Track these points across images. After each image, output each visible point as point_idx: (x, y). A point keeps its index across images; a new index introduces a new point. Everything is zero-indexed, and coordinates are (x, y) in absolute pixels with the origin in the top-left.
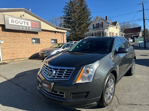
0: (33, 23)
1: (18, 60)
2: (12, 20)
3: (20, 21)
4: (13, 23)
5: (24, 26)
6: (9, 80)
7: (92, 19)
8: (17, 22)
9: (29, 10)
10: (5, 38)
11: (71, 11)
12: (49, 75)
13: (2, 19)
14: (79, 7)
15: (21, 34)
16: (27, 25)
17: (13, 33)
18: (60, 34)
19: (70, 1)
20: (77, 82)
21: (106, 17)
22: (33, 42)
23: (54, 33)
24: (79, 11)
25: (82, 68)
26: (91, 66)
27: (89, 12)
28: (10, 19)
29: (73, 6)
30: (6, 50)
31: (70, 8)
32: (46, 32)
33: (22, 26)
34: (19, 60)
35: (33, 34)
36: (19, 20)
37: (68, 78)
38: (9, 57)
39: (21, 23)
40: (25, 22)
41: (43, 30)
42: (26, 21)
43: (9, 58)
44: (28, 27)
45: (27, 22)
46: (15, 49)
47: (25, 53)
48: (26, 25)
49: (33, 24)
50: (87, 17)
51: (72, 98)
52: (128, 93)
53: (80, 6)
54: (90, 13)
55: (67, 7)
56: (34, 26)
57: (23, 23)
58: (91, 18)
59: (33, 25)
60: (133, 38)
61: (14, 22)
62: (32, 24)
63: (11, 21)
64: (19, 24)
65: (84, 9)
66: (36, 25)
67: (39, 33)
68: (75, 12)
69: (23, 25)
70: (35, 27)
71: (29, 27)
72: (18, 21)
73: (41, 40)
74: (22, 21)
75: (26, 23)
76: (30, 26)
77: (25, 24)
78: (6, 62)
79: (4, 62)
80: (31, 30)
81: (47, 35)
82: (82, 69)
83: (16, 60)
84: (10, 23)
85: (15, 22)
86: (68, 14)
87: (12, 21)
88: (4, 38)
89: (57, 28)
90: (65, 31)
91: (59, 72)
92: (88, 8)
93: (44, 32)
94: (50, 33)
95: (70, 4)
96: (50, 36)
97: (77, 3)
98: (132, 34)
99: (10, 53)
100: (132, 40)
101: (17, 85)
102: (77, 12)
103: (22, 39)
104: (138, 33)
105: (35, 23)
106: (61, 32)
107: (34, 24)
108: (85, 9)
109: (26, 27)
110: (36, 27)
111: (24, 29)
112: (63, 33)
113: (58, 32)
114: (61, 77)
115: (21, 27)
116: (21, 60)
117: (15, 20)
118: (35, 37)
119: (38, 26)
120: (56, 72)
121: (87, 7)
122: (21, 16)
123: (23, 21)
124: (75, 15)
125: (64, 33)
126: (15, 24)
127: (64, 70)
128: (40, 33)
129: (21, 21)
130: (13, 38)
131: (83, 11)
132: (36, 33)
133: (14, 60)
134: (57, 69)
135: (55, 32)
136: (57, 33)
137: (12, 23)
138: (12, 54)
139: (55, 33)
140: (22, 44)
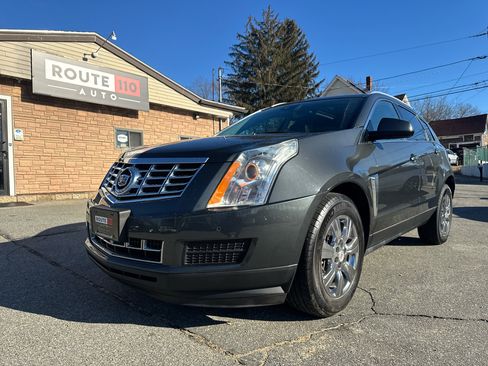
0: (123, 79)
1: (65, 196)
2: (54, 66)
3: (80, 72)
4: (57, 78)
5: (94, 89)
6: (15, 242)
7: (321, 88)
8: (70, 74)
9: (109, 38)
10: (31, 124)
11: (254, 61)
12: (119, 188)
13: (24, 63)
14: (279, 47)
15: (81, 113)
16: (103, 85)
17: (56, 109)
18: (210, 122)
19: (251, 31)
20: (209, 206)
21: (368, 79)
22: (119, 143)
23: (189, 118)
24: (278, 60)
25: (231, 159)
26: (265, 153)
27: (311, 65)
28: (49, 64)
29: (259, 44)
30: (29, 163)
31: (250, 51)
32: (163, 114)
33: (87, 89)
34: (70, 196)
35: (121, 118)
36: (77, 69)
37: (179, 193)
38: (37, 186)
39: (84, 78)
40: (96, 76)
41: (153, 106)
42: (101, 74)
43: (36, 188)
44: (104, 94)
45: (103, 77)
46: (60, 160)
47: (91, 176)
48: (100, 86)
49: (123, 85)
50: (306, 81)
51: (190, 261)
52: (417, 287)
53: (285, 45)
54: (315, 68)
55: (242, 48)
56: (126, 90)
57: (92, 78)
58: (317, 86)
59: (124, 88)
60: (458, 151)
61: (62, 74)
62: (117, 83)
63: (53, 70)
64: (77, 81)
65: (295, 56)
66: (133, 88)
67: (139, 113)
68: (265, 64)
69: (90, 84)
70: (129, 93)
71: (109, 93)
72: (73, 71)
73: (144, 136)
74: (88, 74)
75: (99, 80)
76: (112, 88)
77: (96, 83)
78: (27, 199)
79: (21, 199)
80: (114, 101)
81: (166, 123)
82: (232, 162)
83: (58, 197)
84: (49, 75)
85: (66, 75)
86: (244, 71)
87: (56, 71)
88: (25, 124)
89: (200, 103)
90: (228, 114)
91: (153, 174)
92: (309, 52)
93: (157, 112)
94: (178, 116)
95: (252, 38)
96: (175, 126)
97: (273, 35)
98: (457, 137)
99: (43, 172)
100: (453, 157)
101: (35, 253)
102: (274, 64)
103: (84, 130)
104: (475, 135)
105: (129, 81)
106: (213, 117)
107: (125, 83)
108: (300, 57)
109: (99, 91)
110: (131, 93)
111: (93, 98)
112: (221, 119)
113: (204, 116)
114: (157, 189)
115: (82, 92)
116: (76, 196)
117: (64, 66)
118: (128, 128)
119: (138, 90)
120: (143, 175)
121: (305, 49)
122: (86, 57)
123: (90, 71)
124: (266, 75)
125: (224, 120)
126: (65, 80)
127: (170, 166)
128: (143, 116)
129: (84, 71)
130: (55, 125)
131: (293, 60)
132: (132, 114)
133: (53, 197)
134: (147, 167)
135: (194, 114)
136: (200, 120)
137: (54, 75)
138: (48, 176)
139: (195, 118)
140: (83, 145)
